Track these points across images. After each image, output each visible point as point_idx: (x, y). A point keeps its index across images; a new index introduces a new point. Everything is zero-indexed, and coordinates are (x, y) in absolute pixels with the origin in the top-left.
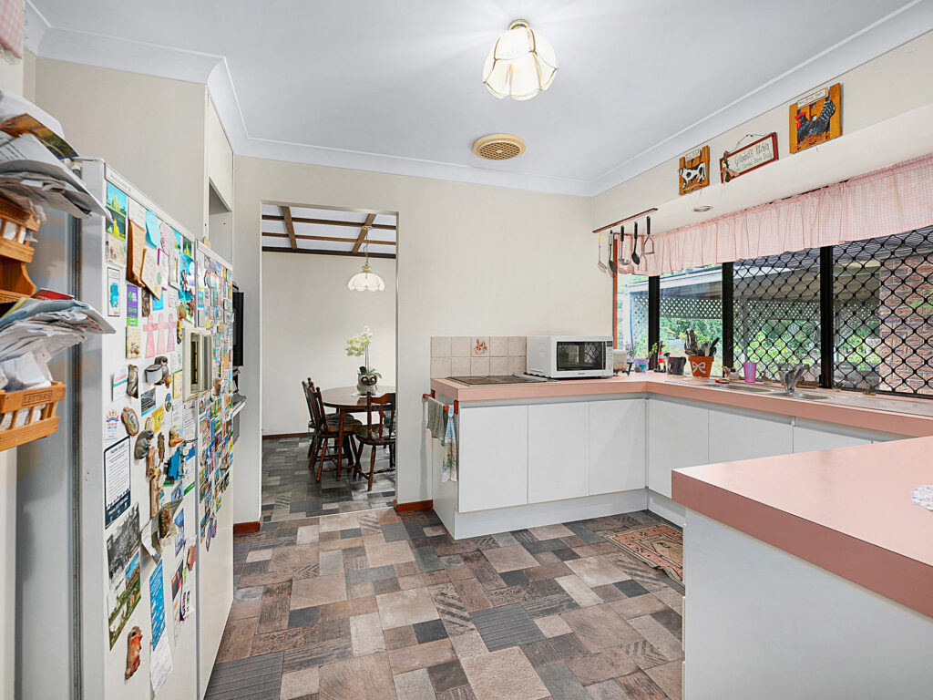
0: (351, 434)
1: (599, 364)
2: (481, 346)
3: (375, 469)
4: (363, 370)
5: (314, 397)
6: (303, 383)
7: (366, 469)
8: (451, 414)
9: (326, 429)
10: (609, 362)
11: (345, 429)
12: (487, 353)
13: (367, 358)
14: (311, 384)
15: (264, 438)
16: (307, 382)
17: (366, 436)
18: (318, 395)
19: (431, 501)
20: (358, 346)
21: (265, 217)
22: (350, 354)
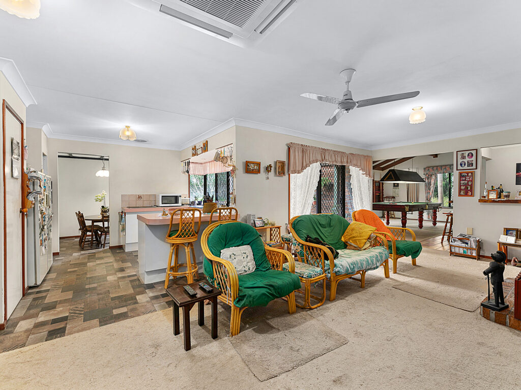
0: (97, 230)
1: (177, 202)
2: (140, 197)
3: (106, 242)
4: (103, 207)
5: (81, 217)
6: (76, 213)
7: (103, 243)
8: (123, 216)
9: (86, 229)
10: (180, 201)
11: (94, 229)
12: (142, 199)
13: (104, 202)
14: (79, 213)
15: (60, 238)
16: (78, 212)
17: (102, 230)
18: (82, 216)
19: (122, 245)
20: (100, 198)
21: (59, 156)
22: (97, 201)
